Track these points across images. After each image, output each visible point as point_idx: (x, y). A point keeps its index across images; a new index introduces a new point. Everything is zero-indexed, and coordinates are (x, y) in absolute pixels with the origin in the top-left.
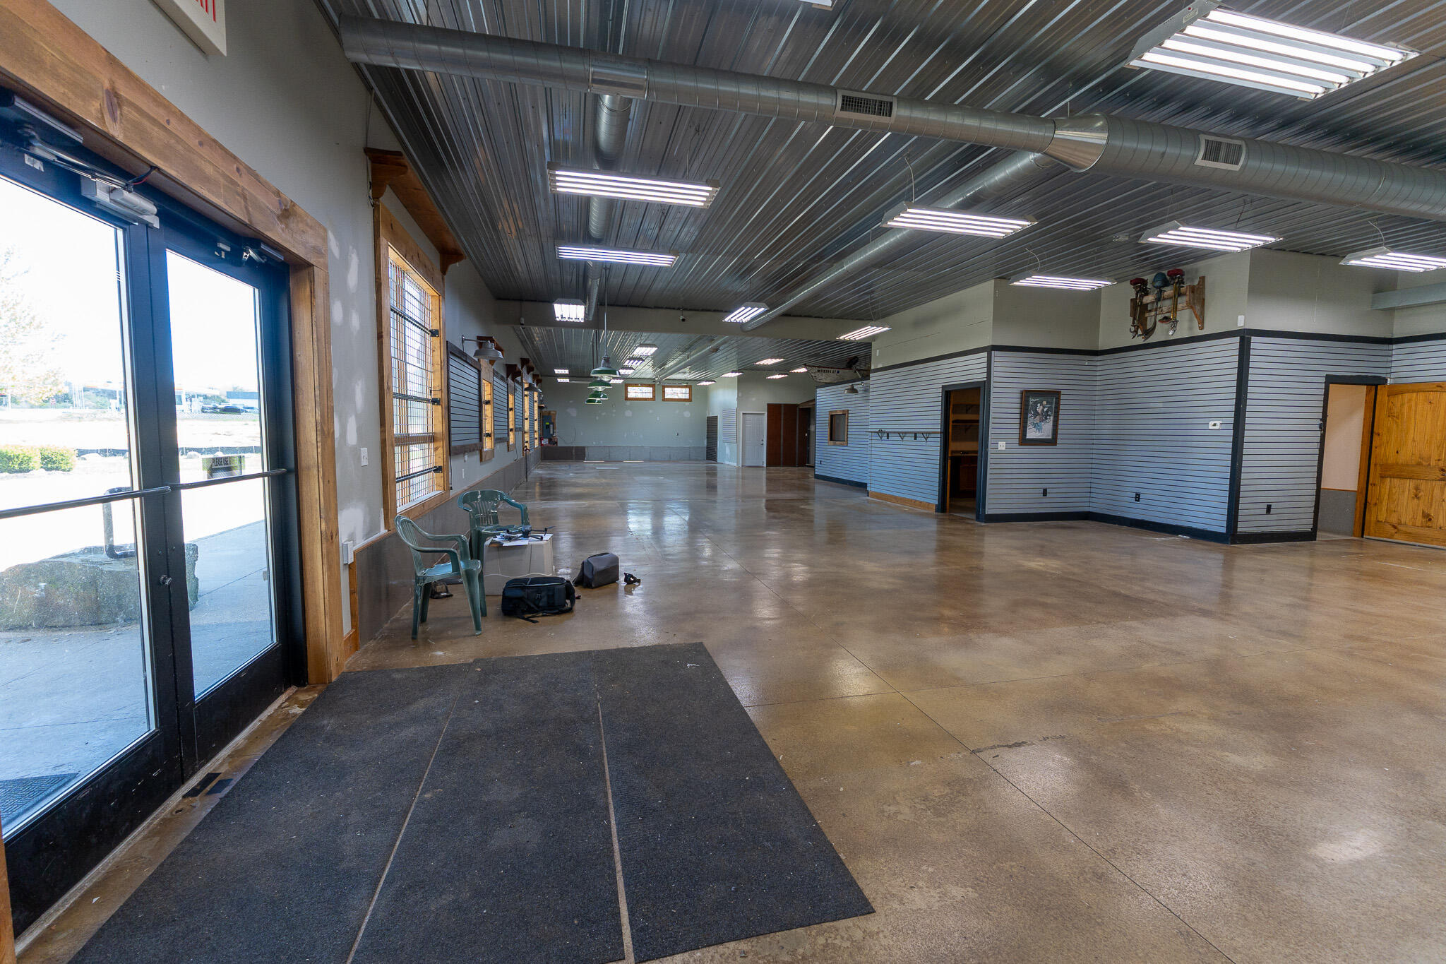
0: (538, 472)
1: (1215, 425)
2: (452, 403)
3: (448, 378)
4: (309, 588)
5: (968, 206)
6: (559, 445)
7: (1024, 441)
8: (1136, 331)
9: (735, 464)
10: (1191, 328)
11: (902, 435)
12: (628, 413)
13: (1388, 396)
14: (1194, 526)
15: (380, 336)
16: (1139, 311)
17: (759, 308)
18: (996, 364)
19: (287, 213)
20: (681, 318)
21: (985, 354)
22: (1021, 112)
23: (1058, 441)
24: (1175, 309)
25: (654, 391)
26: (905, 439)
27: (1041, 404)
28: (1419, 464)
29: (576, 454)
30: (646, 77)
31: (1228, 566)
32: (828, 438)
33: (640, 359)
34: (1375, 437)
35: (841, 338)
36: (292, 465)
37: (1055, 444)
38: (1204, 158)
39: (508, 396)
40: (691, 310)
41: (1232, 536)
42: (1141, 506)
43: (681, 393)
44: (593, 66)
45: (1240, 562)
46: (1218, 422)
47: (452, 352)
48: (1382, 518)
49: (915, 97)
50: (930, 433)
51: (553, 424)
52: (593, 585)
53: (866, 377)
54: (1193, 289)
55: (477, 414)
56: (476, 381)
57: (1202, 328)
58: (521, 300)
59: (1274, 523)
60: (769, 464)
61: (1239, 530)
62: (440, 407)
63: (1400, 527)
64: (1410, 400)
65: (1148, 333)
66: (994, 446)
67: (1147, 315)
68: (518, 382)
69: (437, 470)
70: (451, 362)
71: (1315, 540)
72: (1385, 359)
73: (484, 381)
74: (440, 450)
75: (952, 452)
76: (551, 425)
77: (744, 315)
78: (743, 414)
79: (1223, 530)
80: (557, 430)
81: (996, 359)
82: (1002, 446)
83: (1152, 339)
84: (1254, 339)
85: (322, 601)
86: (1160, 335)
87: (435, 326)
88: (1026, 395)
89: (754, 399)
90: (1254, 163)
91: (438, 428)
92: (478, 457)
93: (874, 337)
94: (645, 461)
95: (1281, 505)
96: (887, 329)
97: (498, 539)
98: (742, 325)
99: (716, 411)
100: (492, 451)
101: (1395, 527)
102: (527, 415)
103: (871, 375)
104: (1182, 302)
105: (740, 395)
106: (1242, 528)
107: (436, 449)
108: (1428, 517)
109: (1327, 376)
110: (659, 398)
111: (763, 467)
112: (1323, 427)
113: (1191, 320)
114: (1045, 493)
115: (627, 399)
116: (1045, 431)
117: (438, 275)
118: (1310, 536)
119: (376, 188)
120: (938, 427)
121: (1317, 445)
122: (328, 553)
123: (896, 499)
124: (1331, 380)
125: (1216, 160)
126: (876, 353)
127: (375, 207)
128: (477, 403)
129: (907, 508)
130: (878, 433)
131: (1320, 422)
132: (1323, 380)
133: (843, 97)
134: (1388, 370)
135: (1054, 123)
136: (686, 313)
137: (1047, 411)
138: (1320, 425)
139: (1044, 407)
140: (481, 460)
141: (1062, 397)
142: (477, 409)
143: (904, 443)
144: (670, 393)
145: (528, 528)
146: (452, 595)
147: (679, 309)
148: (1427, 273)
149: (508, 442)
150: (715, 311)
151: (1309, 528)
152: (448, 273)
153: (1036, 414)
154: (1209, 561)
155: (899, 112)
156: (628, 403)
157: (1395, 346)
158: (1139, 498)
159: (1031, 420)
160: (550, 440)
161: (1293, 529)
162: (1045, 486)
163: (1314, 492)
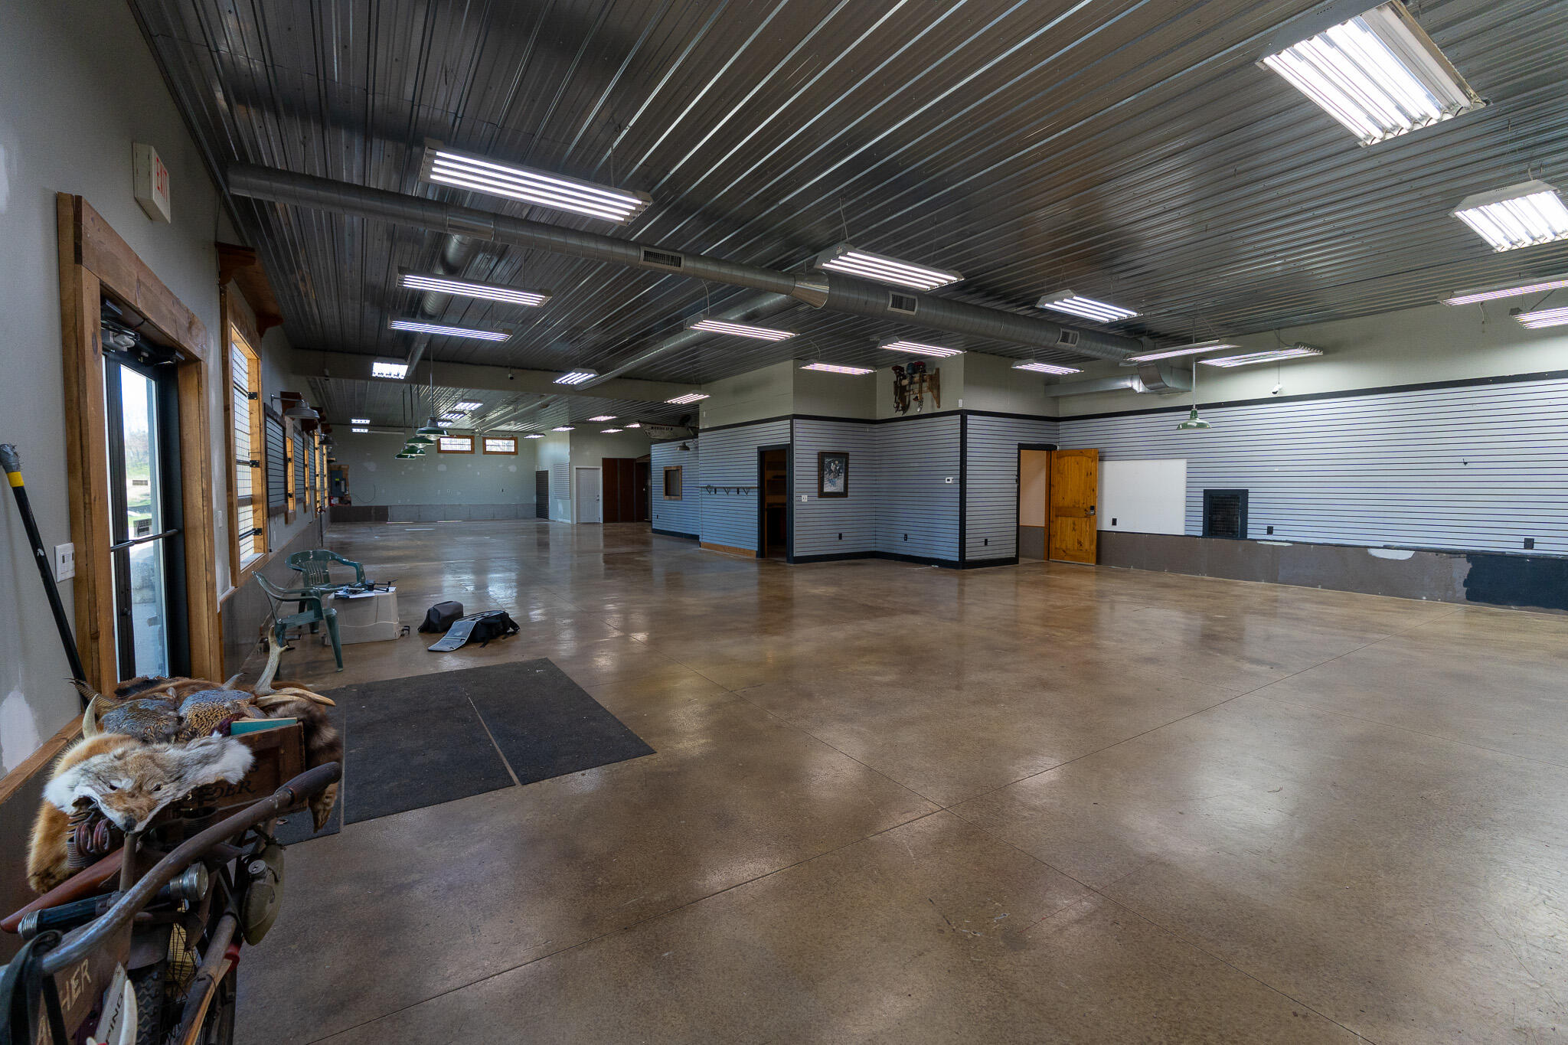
0: (332, 536)
1: (948, 480)
2: (270, 465)
3: (266, 440)
5: (750, 319)
6: (353, 505)
7: (822, 494)
8: (898, 407)
9: (570, 522)
10: (933, 406)
11: (727, 490)
12: (442, 468)
13: (1057, 458)
14: (941, 557)
15: (227, 412)
16: (900, 392)
17: (589, 374)
18: (797, 430)
19: (192, 323)
20: (510, 376)
21: (788, 421)
23: (849, 494)
24: (921, 392)
25: (473, 444)
26: (730, 493)
27: (834, 464)
28: (1074, 507)
29: (378, 515)
30: (492, 226)
31: (961, 585)
32: (664, 493)
33: (462, 412)
34: (1052, 488)
35: (669, 402)
36: (181, 527)
37: (847, 496)
38: (893, 306)
39: (304, 451)
40: (519, 368)
41: (963, 564)
42: (909, 545)
43: (505, 446)
44: (449, 216)
45: (967, 582)
46: (951, 478)
47: (268, 413)
48: (1058, 546)
49: (696, 256)
50: (749, 488)
51: (345, 480)
53: (696, 436)
54: (931, 377)
55: (282, 473)
56: (281, 439)
57: (939, 407)
58: (326, 350)
59: (990, 552)
60: (606, 520)
61: (967, 558)
62: (259, 469)
63: (1068, 552)
64: (1068, 462)
65: (905, 408)
66: (798, 499)
67: (906, 394)
68: (311, 436)
69: (257, 532)
70: (267, 424)
71: (1018, 563)
72: (1055, 432)
73: (287, 439)
74: (260, 513)
75: (769, 505)
76: (343, 482)
77: (575, 378)
78: (577, 468)
79: (956, 559)
80: (350, 488)
81: (797, 426)
82: (805, 498)
83: (909, 413)
84: (969, 417)
86: (915, 410)
87: (254, 389)
88: (822, 456)
89: (588, 453)
91: (259, 491)
93: (700, 401)
94: (464, 521)
95: (994, 539)
96: (707, 396)
97: (340, 593)
98: (572, 386)
99: (545, 465)
100: (295, 512)
101: (1064, 551)
102: (318, 470)
103: (700, 434)
104: (925, 385)
105: (573, 448)
106: (970, 556)
107: (258, 511)
108: (1080, 543)
109: (1019, 444)
110: (479, 450)
111: (599, 523)
112: (1018, 481)
113: (932, 402)
114: (840, 537)
115: (440, 451)
116: (837, 486)
117: (258, 340)
118: (1014, 561)
119: (224, 276)
120: (755, 483)
121: (1015, 494)
122: (212, 600)
123: (724, 548)
124: (1022, 447)
125: (901, 308)
126: (703, 414)
127: (222, 292)
128: (282, 462)
129: (732, 555)
130: (707, 488)
131: (1016, 477)
132: (1017, 447)
133: (645, 251)
134: (1057, 440)
135: (794, 276)
136: (514, 371)
138: (1016, 479)
140: (287, 522)
141: (850, 457)
142: (282, 468)
143: (730, 497)
144: (493, 445)
145: (372, 582)
147: (506, 367)
148: (1063, 375)
149: (305, 503)
150: (545, 370)
151: (1013, 555)
152: (265, 335)
153: (831, 471)
154: (946, 585)
155: (687, 264)
156: (441, 456)
157: (1060, 423)
158: (906, 538)
159: (827, 477)
160: (341, 499)
161: (1003, 556)
162: (840, 531)
163: (1015, 529)
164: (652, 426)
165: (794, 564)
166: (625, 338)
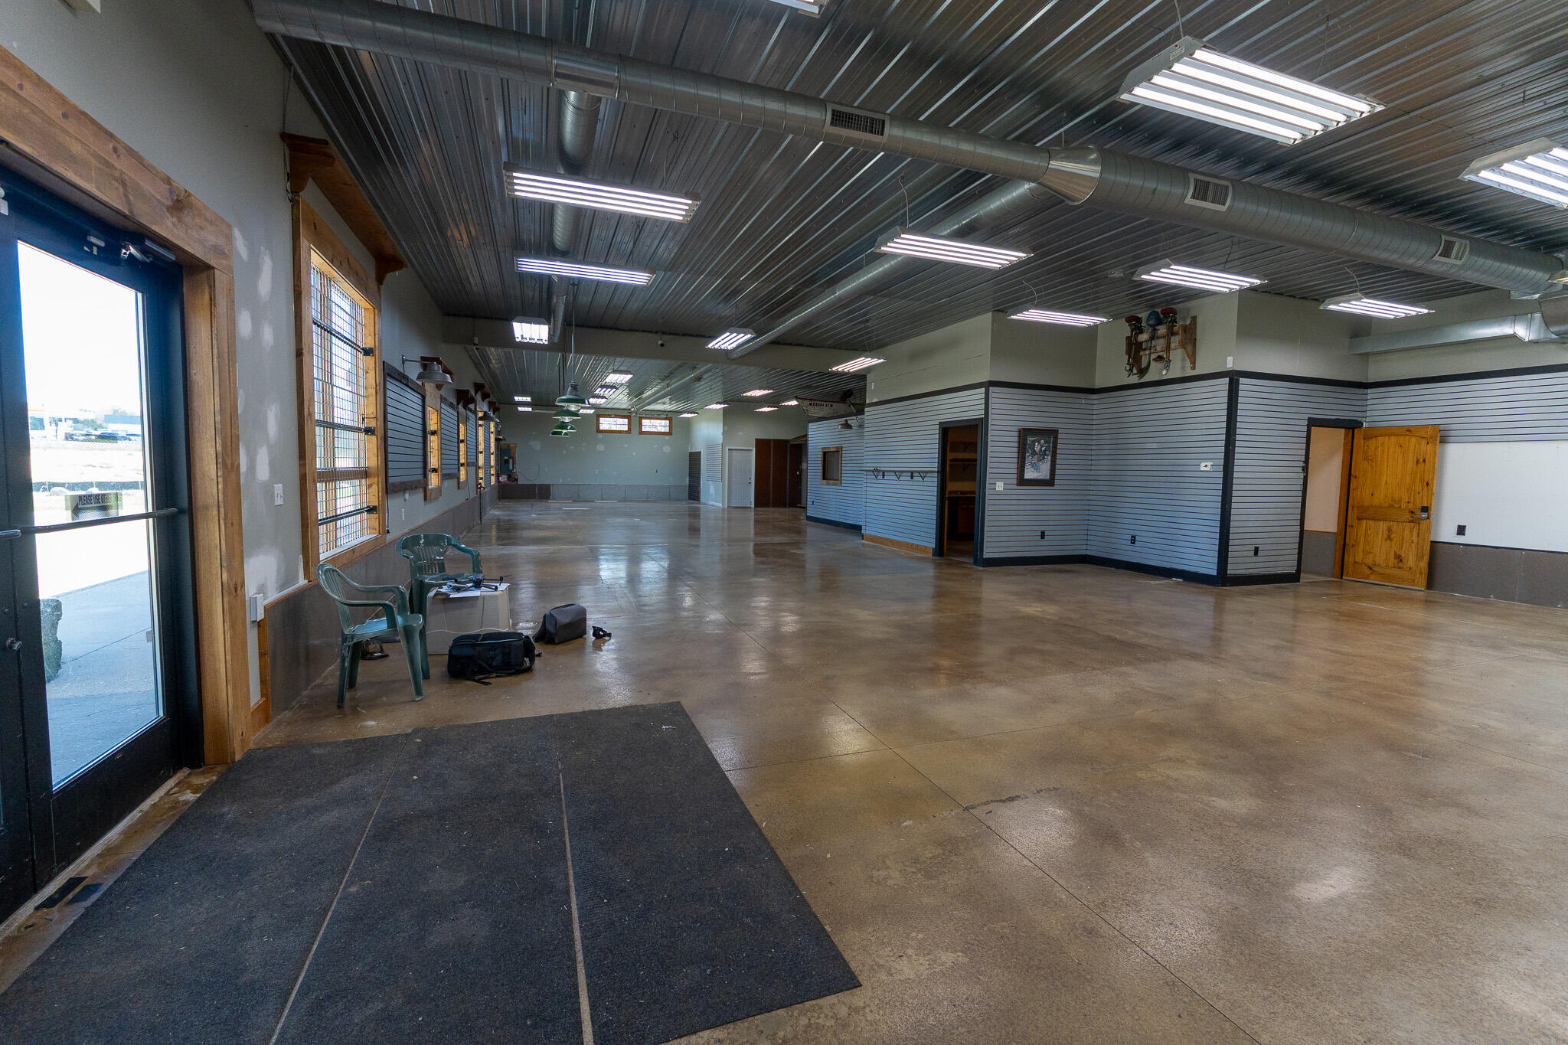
0: (494, 513)
1: (1206, 466)
2: (390, 433)
3: (385, 404)
4: (206, 651)
5: (964, 234)
6: (519, 483)
7: (1022, 481)
8: (1131, 370)
9: (721, 505)
10: (1183, 368)
11: (898, 474)
12: (600, 448)
13: (1364, 439)
14: (1187, 568)
15: (299, 354)
16: (1134, 349)
17: (746, 334)
18: (994, 400)
19: (180, 205)
20: (660, 342)
21: (983, 390)
22: (1017, 138)
23: (1056, 482)
24: (1168, 348)
25: (629, 424)
26: (901, 478)
27: (1039, 443)
28: (1391, 506)
29: (541, 493)
30: (616, 74)
31: (1219, 609)
32: (821, 477)
33: (612, 387)
34: (1352, 479)
35: (834, 369)
36: (185, 504)
37: (1053, 485)
38: (1193, 197)
39: (458, 426)
40: (670, 334)
41: (1223, 579)
42: (1138, 549)
43: (661, 425)
44: (556, 58)
45: (1230, 604)
46: (1209, 464)
47: (390, 374)
48: (1359, 559)
49: (908, 117)
50: (927, 472)
51: (513, 458)
52: (557, 641)
53: (861, 412)
54: (1185, 329)
55: (421, 446)
56: (420, 408)
57: (1193, 368)
58: (474, 317)
59: (1262, 565)
60: (757, 504)
61: (1229, 572)
62: (374, 438)
63: (1375, 568)
64: (1383, 444)
65: (1142, 372)
66: (992, 486)
67: (1142, 353)
68: (471, 410)
69: (371, 510)
70: (389, 386)
71: (1299, 581)
72: (1359, 403)
73: (429, 409)
74: (375, 488)
75: (950, 492)
76: (511, 460)
77: (728, 341)
78: (729, 449)
79: (1214, 573)
80: (517, 466)
81: (994, 395)
82: (1000, 486)
83: (1147, 378)
84: (1242, 380)
85: (223, 666)
86: (1155, 372)
87: (369, 343)
88: (1024, 434)
89: (741, 433)
90: (1240, 205)
91: (372, 461)
92: (421, 495)
93: (869, 369)
94: (619, 501)
95: (1267, 547)
96: (882, 361)
97: (444, 589)
98: (727, 352)
99: (699, 446)
100: (439, 489)
101: (1370, 568)
102: (481, 448)
103: (866, 409)
104: (1175, 341)
105: (726, 429)
106: (1233, 569)
107: (370, 486)
108: (1399, 558)
109: (1309, 419)
110: (635, 431)
111: (751, 508)
112: (1305, 469)
113: (1183, 360)
114: (1043, 535)
115: (599, 431)
117: (372, 284)
118: (1293, 578)
119: (296, 181)
120: (935, 467)
121: (1300, 487)
122: (231, 608)
123: (892, 542)
124: (1313, 423)
125: (1204, 199)
126: (871, 386)
127: (294, 203)
128: (420, 433)
129: (903, 552)
130: (873, 471)
131: (1302, 464)
132: (1306, 423)
133: (833, 111)
134: (1364, 414)
135: (1049, 152)
136: (665, 337)
137: (1045, 450)
138: (1303, 467)
139: (1042, 446)
140: (425, 499)
141: (1060, 436)
142: (420, 440)
143: (901, 482)
144: (648, 425)
145: (480, 576)
146: (387, 656)
147: (657, 332)
148: (1397, 320)
149: (459, 478)
150: (697, 336)
151: (1293, 570)
152: (385, 283)
153: (1034, 453)
154: (1199, 605)
155: (892, 131)
156: (600, 435)
157: (1369, 391)
158: (1134, 540)
159: (1029, 459)
160: (509, 477)
161: (1279, 571)
162: (1042, 528)
163: (1297, 534)
164: (812, 402)
165: (983, 567)
166: (789, 287)
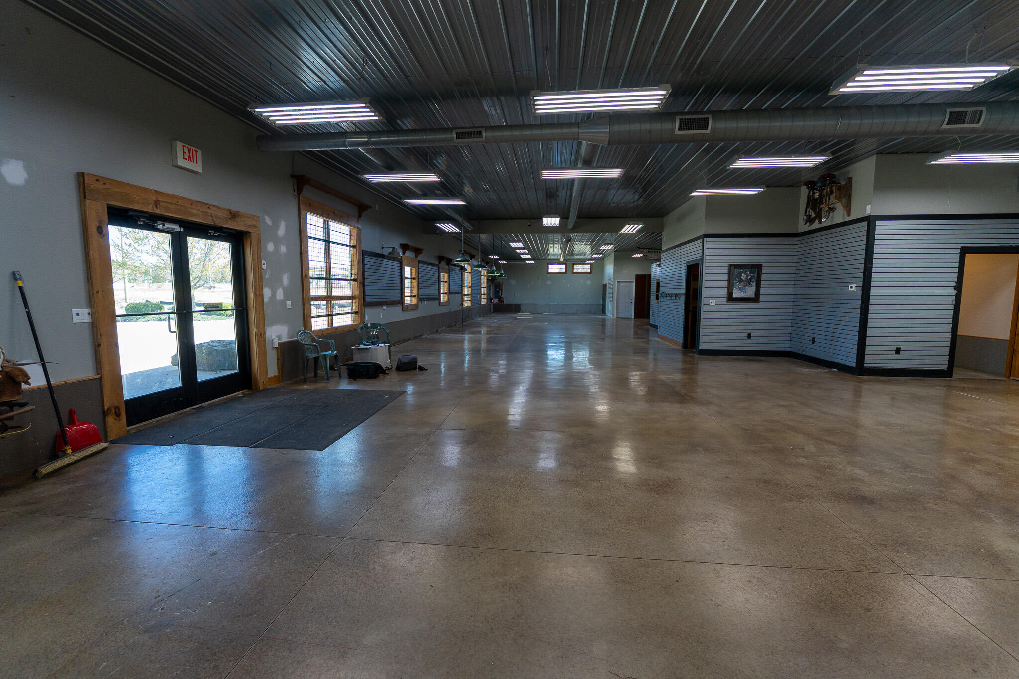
1: (852, 287)
2: (366, 280)
6: (505, 303)
7: (730, 299)
9: (612, 316)
10: (843, 216)
11: (671, 296)
12: (549, 282)
14: (840, 361)
16: (813, 204)
17: (555, 218)
18: (707, 247)
19: (234, 216)
21: (701, 240)
23: (761, 300)
24: (831, 202)
25: (566, 268)
26: (672, 298)
27: (745, 273)
29: (516, 309)
32: (655, 299)
35: (622, 232)
36: (245, 307)
37: (758, 302)
38: (680, 129)
39: (440, 274)
41: (859, 370)
42: (815, 347)
43: (585, 268)
46: (854, 285)
47: (367, 254)
50: (682, 294)
51: (501, 290)
54: (839, 188)
57: (849, 215)
59: (904, 362)
60: (636, 316)
61: (865, 365)
62: (356, 283)
66: (705, 303)
69: (356, 313)
71: (951, 377)
73: (406, 267)
74: (357, 304)
76: (500, 291)
77: (551, 222)
78: (618, 282)
79: (854, 365)
80: (504, 294)
81: (708, 243)
82: (712, 303)
84: (878, 222)
87: (354, 243)
88: (733, 267)
89: (626, 271)
91: (356, 293)
92: (401, 308)
94: (558, 314)
95: (910, 348)
96: (642, 226)
99: (606, 281)
100: (415, 305)
103: (661, 254)
104: (833, 196)
105: (616, 268)
106: (868, 363)
109: (962, 248)
110: (569, 272)
111: (632, 318)
112: (958, 288)
113: (843, 211)
114: (749, 336)
115: (548, 273)
116: (750, 292)
117: (356, 219)
118: (945, 374)
120: (683, 291)
123: (667, 339)
124: (965, 251)
125: (690, 129)
126: (664, 240)
128: (398, 279)
129: (670, 345)
130: (662, 294)
131: (954, 284)
132: (958, 251)
137: (750, 279)
138: (955, 286)
139: (747, 276)
140: (403, 309)
141: (763, 268)
142: (396, 282)
143: (672, 301)
144: (578, 268)
147: (527, 219)
149: (439, 300)
151: (945, 367)
153: (741, 280)
156: (549, 275)
158: (814, 341)
159: (736, 285)
160: (499, 300)
161: (927, 367)
162: (749, 331)
163: (949, 339)
164: (650, 250)
165: (699, 355)
